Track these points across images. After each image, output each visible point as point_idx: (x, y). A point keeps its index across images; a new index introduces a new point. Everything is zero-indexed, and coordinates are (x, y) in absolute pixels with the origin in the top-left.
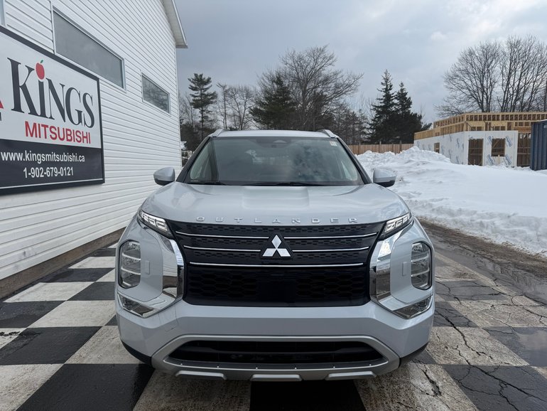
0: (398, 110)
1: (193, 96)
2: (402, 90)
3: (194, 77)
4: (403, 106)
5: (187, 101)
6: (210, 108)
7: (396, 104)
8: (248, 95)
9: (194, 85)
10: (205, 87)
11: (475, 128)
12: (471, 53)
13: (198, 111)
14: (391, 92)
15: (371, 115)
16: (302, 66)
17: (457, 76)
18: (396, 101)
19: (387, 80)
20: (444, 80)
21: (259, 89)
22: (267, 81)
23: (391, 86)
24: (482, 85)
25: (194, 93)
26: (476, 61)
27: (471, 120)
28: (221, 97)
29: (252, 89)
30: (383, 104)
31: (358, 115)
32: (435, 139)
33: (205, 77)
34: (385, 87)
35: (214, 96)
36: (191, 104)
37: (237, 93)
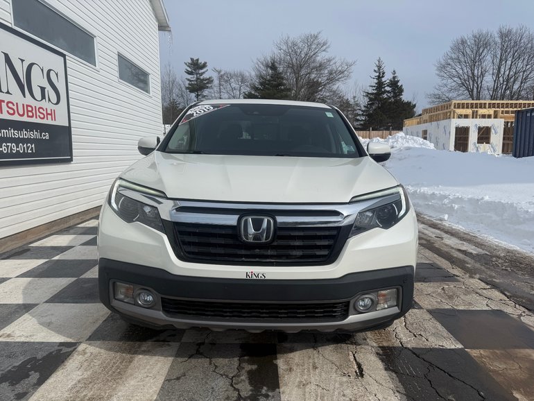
0: (390, 98)
1: (188, 80)
2: (394, 78)
3: (190, 61)
4: (394, 93)
5: (183, 86)
6: (206, 92)
7: (388, 92)
8: (243, 80)
9: (190, 70)
10: (201, 71)
11: (461, 115)
12: (463, 42)
13: (193, 95)
14: (383, 79)
15: (363, 101)
16: (296, 52)
17: (449, 64)
18: (388, 89)
19: (379, 67)
20: (436, 68)
21: (253, 74)
22: (262, 66)
23: (384, 73)
24: (473, 74)
25: (189, 77)
26: (468, 51)
27: (459, 107)
28: (216, 82)
29: (247, 74)
30: (375, 92)
31: (352, 102)
32: (423, 127)
33: (201, 61)
34: (378, 74)
35: (210, 80)
36: (187, 88)
37: (232, 77)
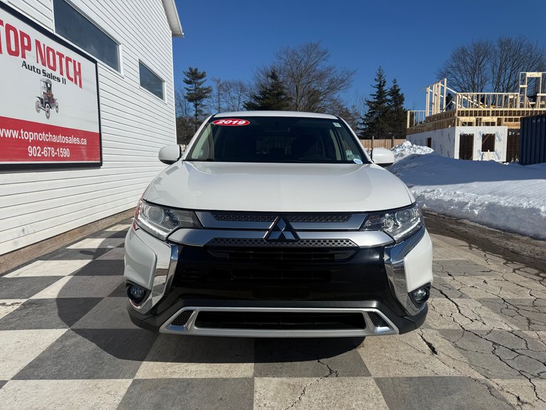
0: (390, 107)
1: (187, 89)
2: (395, 86)
3: (188, 71)
4: (395, 102)
5: (181, 95)
6: (204, 102)
7: (389, 101)
8: (243, 89)
9: (188, 79)
10: (199, 81)
11: (465, 123)
12: (463, 51)
13: (192, 104)
14: (384, 88)
15: (364, 110)
16: (296, 62)
17: (450, 73)
18: (389, 97)
19: (380, 76)
21: (253, 83)
22: (261, 75)
23: (384, 82)
24: (473, 82)
25: (188, 86)
26: (468, 59)
27: (463, 115)
28: (215, 91)
29: (247, 83)
30: (376, 100)
31: (351, 111)
32: (427, 135)
33: (200, 71)
34: (379, 83)
35: (209, 90)
36: (186, 97)
37: (231, 87)
